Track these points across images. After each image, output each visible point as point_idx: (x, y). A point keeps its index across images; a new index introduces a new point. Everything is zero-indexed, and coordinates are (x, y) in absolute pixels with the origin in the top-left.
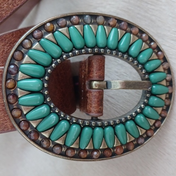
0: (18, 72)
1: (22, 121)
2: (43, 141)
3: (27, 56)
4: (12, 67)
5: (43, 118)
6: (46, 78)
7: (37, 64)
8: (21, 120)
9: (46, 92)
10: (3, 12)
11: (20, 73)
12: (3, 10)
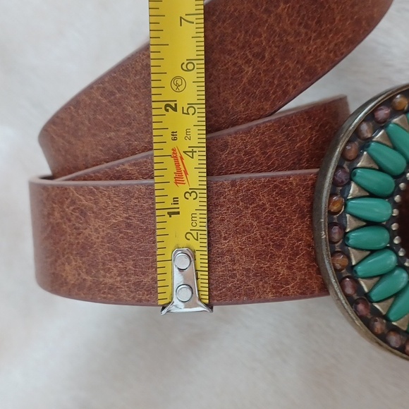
0: (349, 184)
1: (348, 277)
2: (376, 321)
3: (365, 153)
4: (340, 173)
5: (381, 276)
6: (397, 198)
7: (381, 169)
8: (344, 276)
9: (394, 227)
10: (318, 65)
11: (353, 185)
12: (319, 61)
